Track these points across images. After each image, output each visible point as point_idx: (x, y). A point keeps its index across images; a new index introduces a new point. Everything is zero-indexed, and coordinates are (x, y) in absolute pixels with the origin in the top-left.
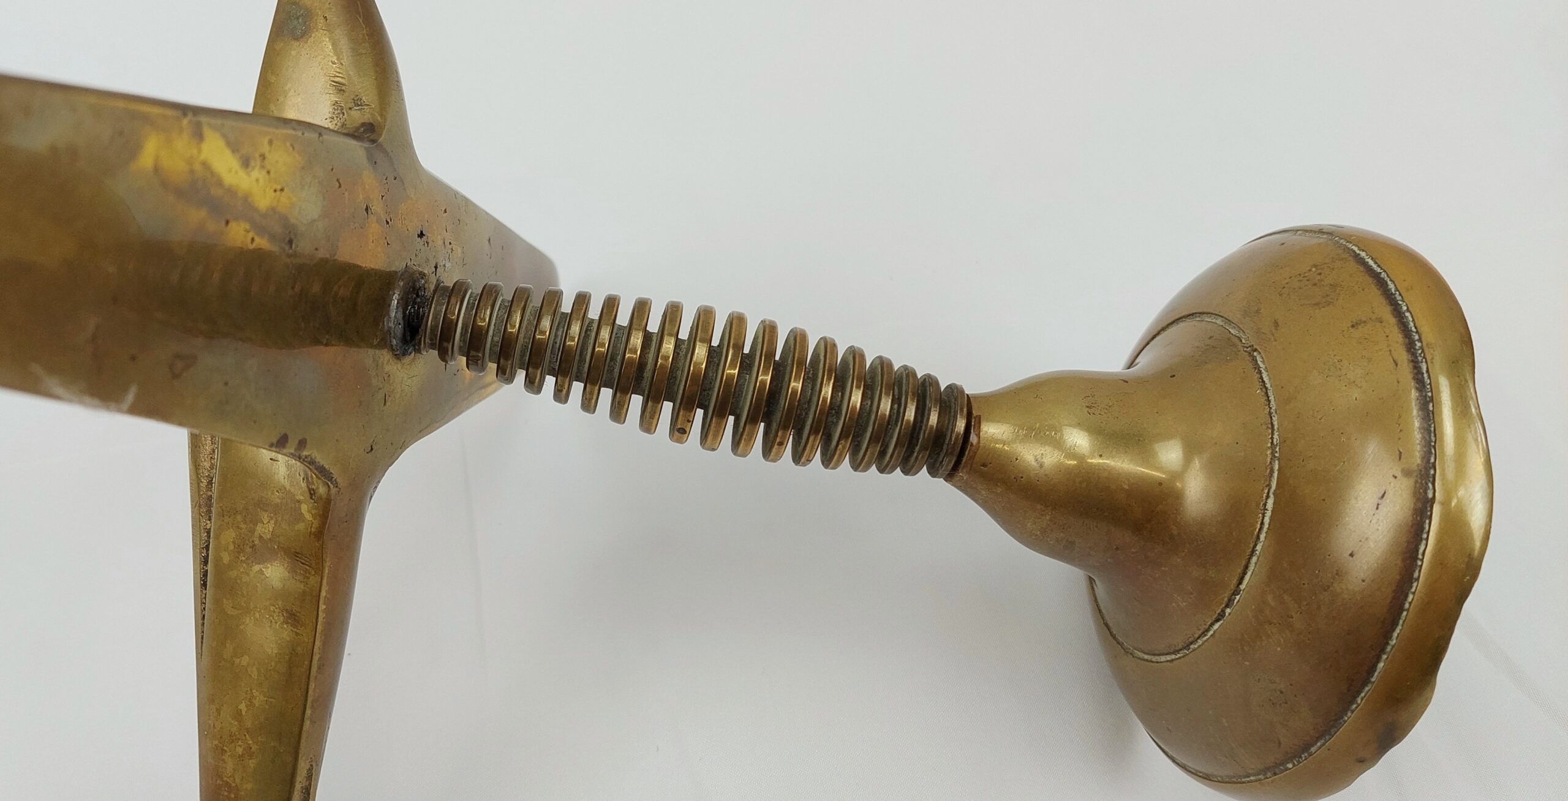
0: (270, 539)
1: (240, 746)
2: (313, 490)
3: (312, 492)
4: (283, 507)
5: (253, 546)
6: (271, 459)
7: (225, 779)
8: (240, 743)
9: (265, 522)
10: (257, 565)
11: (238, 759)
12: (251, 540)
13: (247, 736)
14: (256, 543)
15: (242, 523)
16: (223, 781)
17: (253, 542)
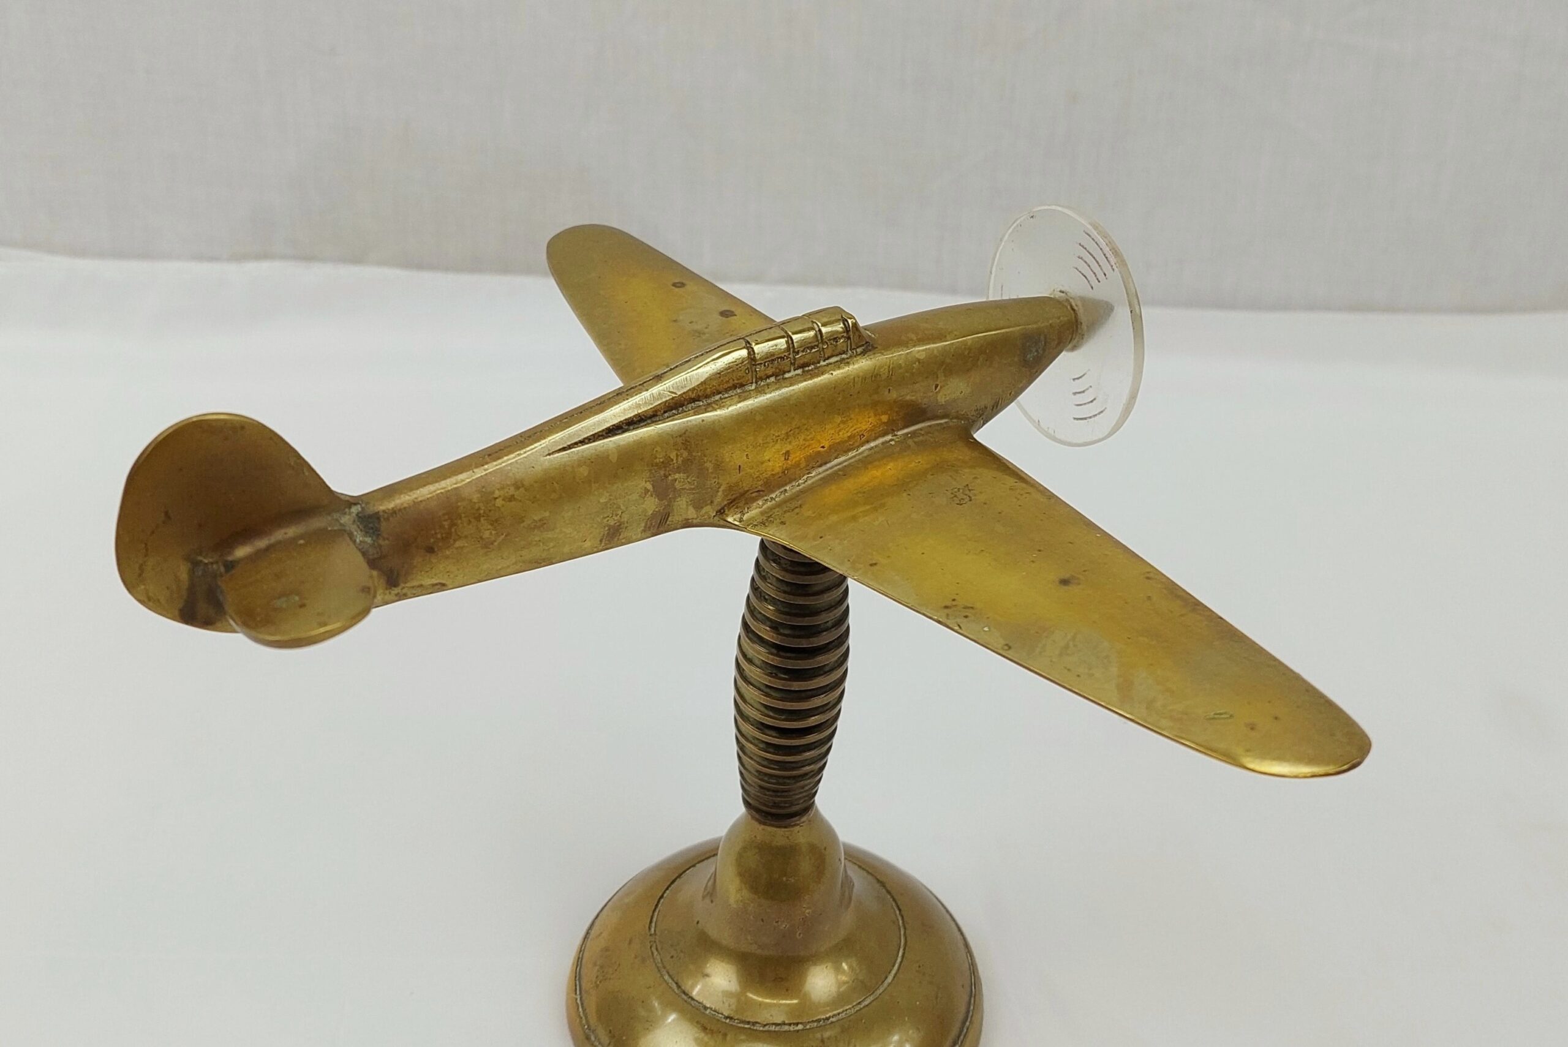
0: (675, 489)
1: (491, 533)
2: (724, 512)
3: (722, 511)
4: (704, 491)
5: (666, 477)
6: (740, 466)
7: (453, 530)
8: (493, 532)
9: (689, 480)
10: (651, 486)
11: (478, 537)
12: (670, 473)
13: (503, 536)
14: (670, 478)
15: (682, 458)
16: (450, 528)
17: (670, 475)
